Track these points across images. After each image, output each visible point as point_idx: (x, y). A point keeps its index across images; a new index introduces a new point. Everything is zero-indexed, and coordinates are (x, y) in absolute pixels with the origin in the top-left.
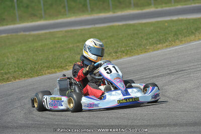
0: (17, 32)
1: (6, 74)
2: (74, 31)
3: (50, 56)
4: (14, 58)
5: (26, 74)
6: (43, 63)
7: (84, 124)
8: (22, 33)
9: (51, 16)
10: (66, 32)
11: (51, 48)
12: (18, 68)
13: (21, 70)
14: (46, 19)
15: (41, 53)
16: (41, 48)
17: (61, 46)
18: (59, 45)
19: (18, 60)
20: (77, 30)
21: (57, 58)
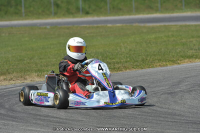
0: (133, 23)
1: (118, 63)
2: (189, 26)
3: (162, 49)
4: (127, 48)
5: (137, 65)
6: (155, 55)
7: (191, 119)
8: (137, 24)
9: (167, 10)
10: (181, 26)
11: (165, 41)
12: (130, 58)
13: (133, 61)
14: (162, 12)
15: (153, 45)
16: (154, 41)
17: (174, 40)
18: (173, 39)
19: (130, 50)
20: (192, 25)
21: (170, 52)
